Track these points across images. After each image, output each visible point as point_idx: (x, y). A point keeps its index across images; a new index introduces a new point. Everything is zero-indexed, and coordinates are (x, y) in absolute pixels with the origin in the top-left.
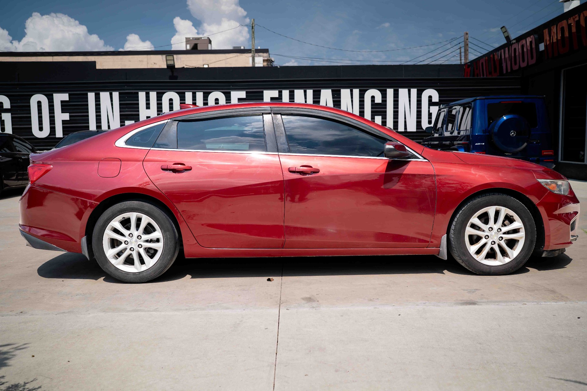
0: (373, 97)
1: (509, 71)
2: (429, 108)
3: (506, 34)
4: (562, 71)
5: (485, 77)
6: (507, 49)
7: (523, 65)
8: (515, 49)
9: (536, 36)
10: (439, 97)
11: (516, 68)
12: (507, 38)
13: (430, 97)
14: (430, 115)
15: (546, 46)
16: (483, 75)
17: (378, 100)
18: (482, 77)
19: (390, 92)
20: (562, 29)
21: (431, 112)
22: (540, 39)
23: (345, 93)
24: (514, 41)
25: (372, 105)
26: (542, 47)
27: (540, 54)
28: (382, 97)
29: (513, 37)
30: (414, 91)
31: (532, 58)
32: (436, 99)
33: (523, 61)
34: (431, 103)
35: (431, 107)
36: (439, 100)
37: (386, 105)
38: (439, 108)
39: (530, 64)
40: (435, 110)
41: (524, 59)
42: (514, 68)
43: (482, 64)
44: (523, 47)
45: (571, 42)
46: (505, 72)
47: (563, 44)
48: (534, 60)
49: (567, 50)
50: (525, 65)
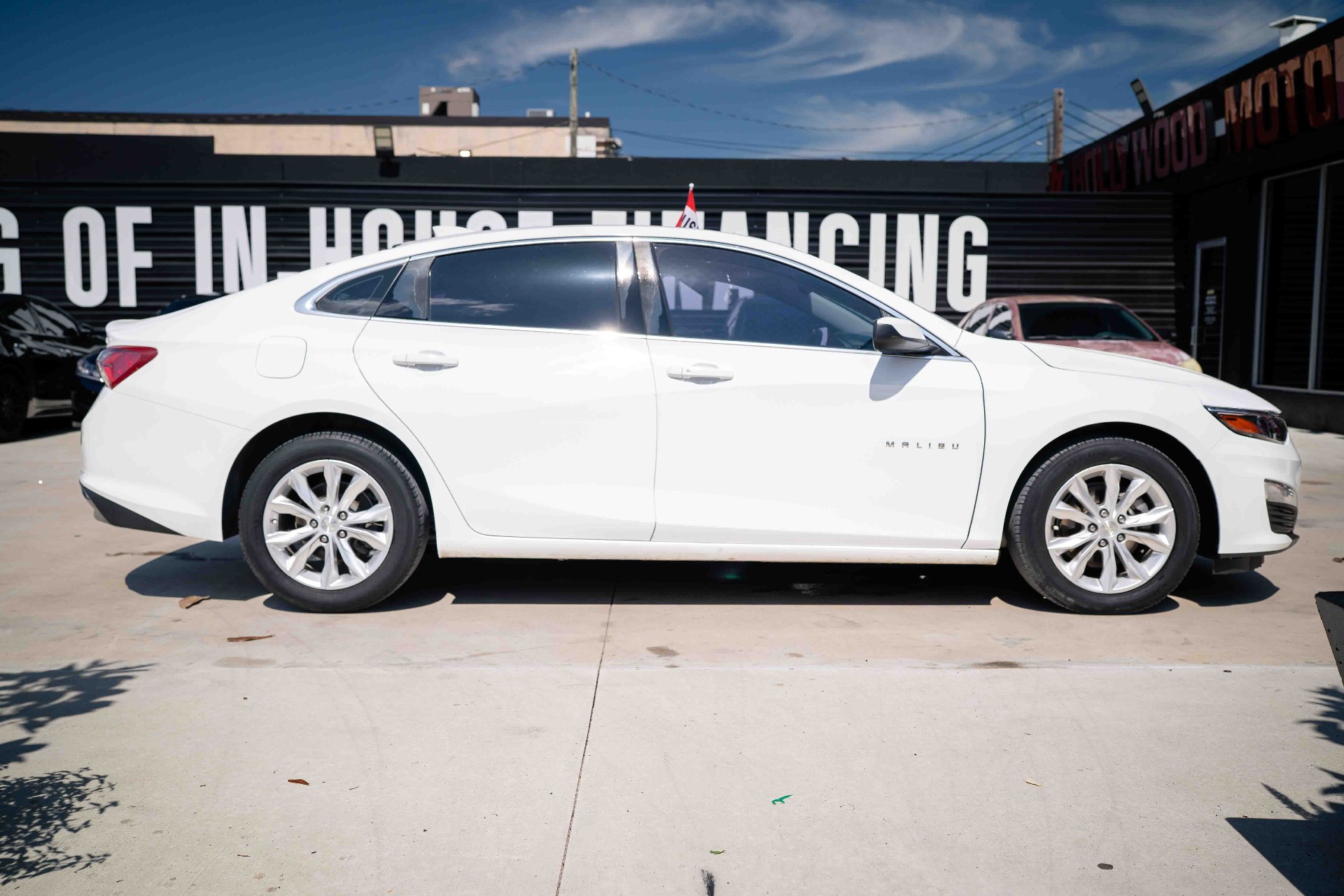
0: (839, 233)
1: (1148, 177)
2: (965, 259)
3: (1142, 98)
4: (1265, 183)
5: (1095, 192)
6: (1144, 130)
7: (1180, 167)
8: (1162, 132)
9: (1209, 104)
10: (990, 235)
11: (1163, 172)
12: (1145, 105)
13: (968, 235)
14: (967, 275)
15: (1229, 126)
16: (1092, 190)
17: (852, 238)
18: (1088, 192)
19: (878, 222)
20: (1266, 88)
21: (969, 268)
22: (1217, 111)
23: (776, 221)
24: (1161, 114)
25: (837, 249)
26: (1220, 128)
27: (1219, 146)
28: (861, 233)
29: (1156, 104)
30: (932, 221)
31: (1199, 152)
32: (981, 238)
33: (1180, 158)
34: (970, 249)
35: (970, 257)
36: (990, 242)
37: (867, 249)
38: (989, 259)
39: (1194, 164)
40: (979, 265)
41: (1180, 154)
42: (1160, 173)
43: (1090, 162)
44: (1179, 126)
45: (1283, 116)
46: (1138, 179)
47: (1267, 123)
48: (1203, 157)
49: (1275, 131)
50: (1183, 165)
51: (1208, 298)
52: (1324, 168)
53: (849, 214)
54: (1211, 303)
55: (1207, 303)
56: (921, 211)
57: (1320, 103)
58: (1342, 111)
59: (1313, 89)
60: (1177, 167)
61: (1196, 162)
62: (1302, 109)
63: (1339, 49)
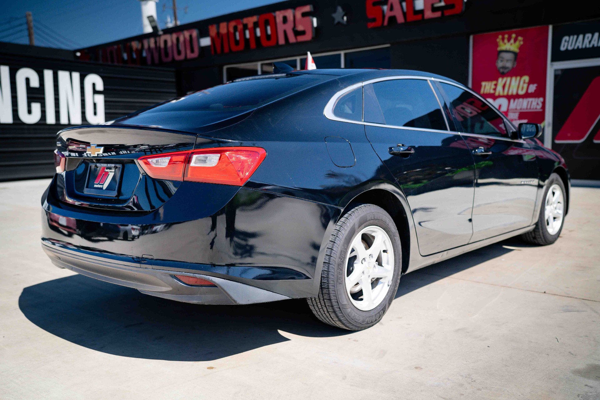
0: (28, 80)
1: (157, 62)
2: (93, 97)
3: (153, 25)
4: (225, 68)
6: (153, 38)
7: (179, 58)
8: (166, 41)
9: (198, 30)
10: (104, 85)
11: (167, 60)
12: (155, 28)
13: (94, 85)
14: (95, 105)
15: (213, 40)
17: (35, 83)
19: (48, 74)
20: (236, 27)
21: (96, 101)
22: (203, 34)
24: (161, 33)
25: (27, 90)
27: (203, 49)
28: (39, 81)
30: (76, 76)
31: (192, 51)
32: (100, 86)
34: (95, 92)
35: (96, 96)
36: (105, 89)
37: (44, 90)
38: (105, 97)
39: (188, 57)
40: (100, 99)
41: (179, 53)
42: (165, 60)
43: (111, 53)
44: (178, 39)
45: (247, 41)
46: (149, 62)
47: (237, 42)
48: (196, 55)
49: (241, 47)
50: (182, 57)
52: (259, 64)
53: (33, 70)
56: (70, 69)
57: (268, 37)
58: (282, 41)
59: (264, 31)
60: (177, 58)
61: (190, 55)
62: (258, 39)
63: (279, 16)
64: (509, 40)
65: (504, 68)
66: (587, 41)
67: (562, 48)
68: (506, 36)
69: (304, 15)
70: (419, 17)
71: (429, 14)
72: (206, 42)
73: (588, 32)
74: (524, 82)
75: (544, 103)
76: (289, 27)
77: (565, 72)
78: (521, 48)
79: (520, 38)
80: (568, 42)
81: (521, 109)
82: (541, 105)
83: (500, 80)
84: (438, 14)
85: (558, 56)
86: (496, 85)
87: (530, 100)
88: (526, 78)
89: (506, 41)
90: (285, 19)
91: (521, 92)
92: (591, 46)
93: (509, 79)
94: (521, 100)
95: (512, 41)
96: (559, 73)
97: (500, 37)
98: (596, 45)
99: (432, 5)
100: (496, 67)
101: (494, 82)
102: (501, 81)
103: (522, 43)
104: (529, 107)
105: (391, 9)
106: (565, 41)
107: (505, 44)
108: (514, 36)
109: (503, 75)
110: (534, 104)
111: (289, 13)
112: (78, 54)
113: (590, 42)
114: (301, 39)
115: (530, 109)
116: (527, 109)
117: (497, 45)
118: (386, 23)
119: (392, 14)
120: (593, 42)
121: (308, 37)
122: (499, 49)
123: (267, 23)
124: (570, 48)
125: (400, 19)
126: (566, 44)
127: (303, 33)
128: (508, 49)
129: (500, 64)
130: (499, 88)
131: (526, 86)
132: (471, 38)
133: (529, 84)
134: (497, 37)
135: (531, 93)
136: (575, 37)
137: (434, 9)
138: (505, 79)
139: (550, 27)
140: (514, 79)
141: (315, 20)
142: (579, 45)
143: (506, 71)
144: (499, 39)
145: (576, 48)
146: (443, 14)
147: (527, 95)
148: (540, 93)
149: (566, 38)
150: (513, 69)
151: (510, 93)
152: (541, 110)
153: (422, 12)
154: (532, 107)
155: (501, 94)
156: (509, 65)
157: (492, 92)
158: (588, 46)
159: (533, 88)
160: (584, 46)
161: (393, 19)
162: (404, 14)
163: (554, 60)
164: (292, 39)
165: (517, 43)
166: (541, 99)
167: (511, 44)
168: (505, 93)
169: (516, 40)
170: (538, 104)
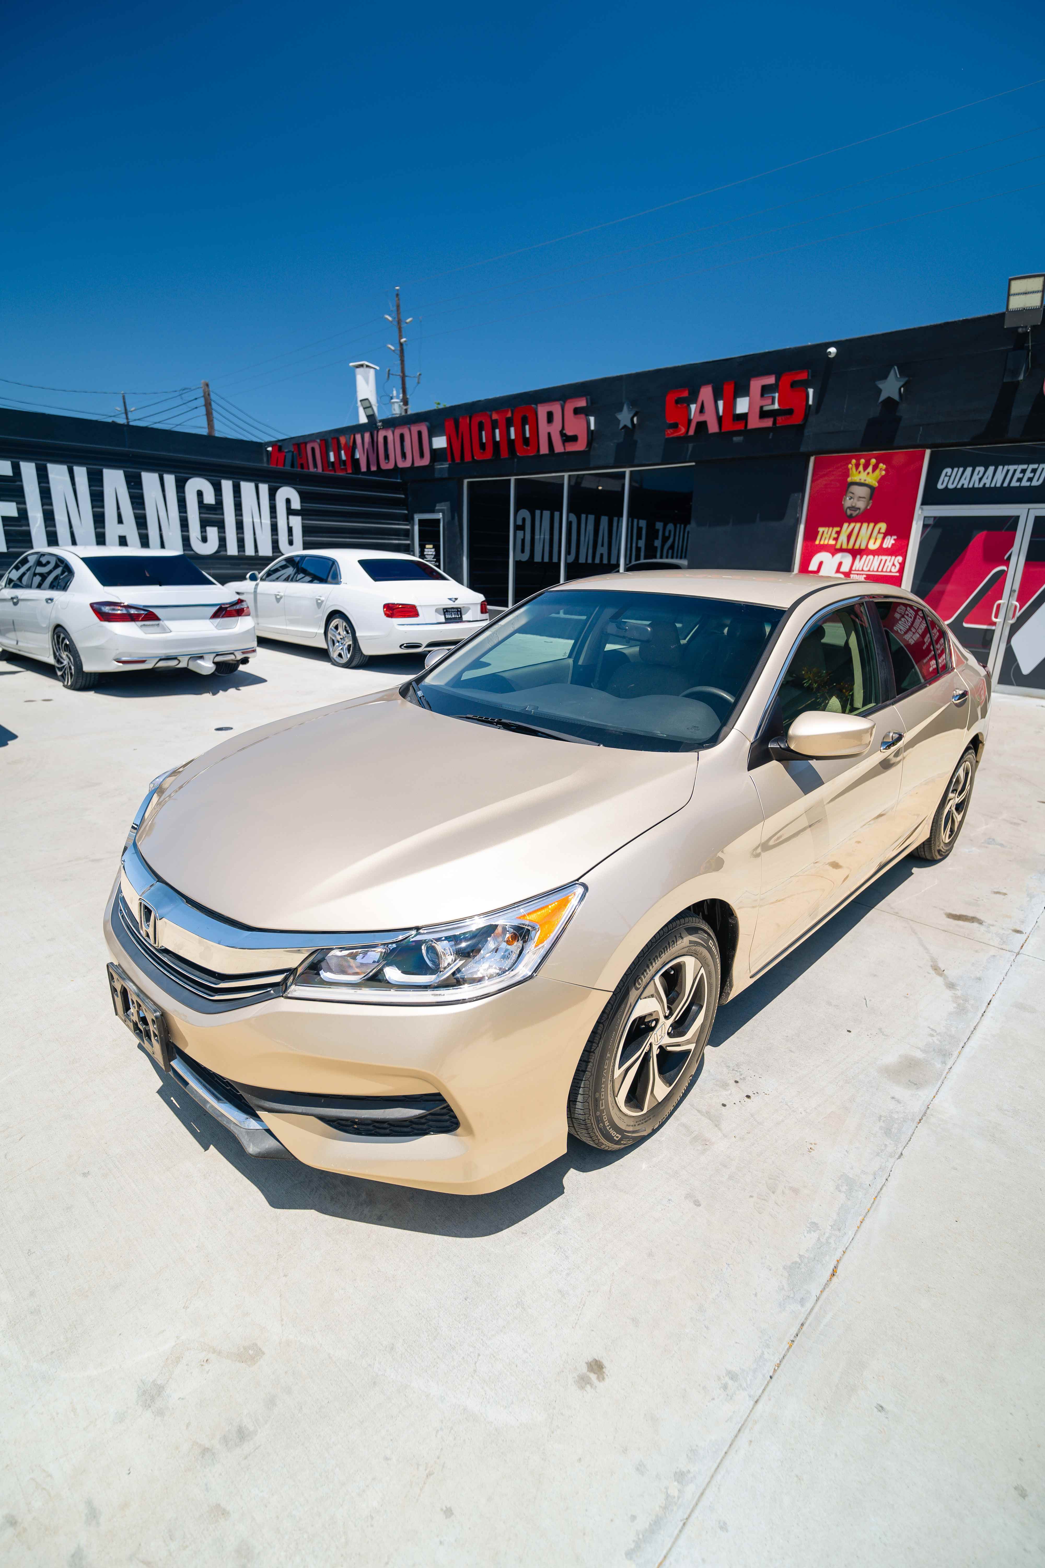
0: (200, 494)
1: (374, 468)
2: (288, 519)
3: (370, 412)
4: (466, 481)
6: (371, 432)
7: (404, 464)
8: (386, 437)
9: (430, 424)
10: (301, 502)
11: (388, 466)
12: (371, 415)
13: (288, 501)
14: (290, 530)
15: (448, 443)
17: (209, 498)
19: (227, 486)
21: (291, 525)
22: (437, 430)
23: (149, 479)
24: (381, 424)
25: (200, 508)
27: (436, 454)
28: (216, 495)
29: (380, 416)
30: (264, 488)
31: (422, 455)
32: (296, 505)
33: (403, 459)
34: (290, 512)
35: (291, 517)
36: (302, 507)
37: (222, 508)
38: (303, 519)
39: (416, 465)
40: (296, 522)
41: (404, 455)
42: (385, 466)
43: (313, 449)
44: (402, 437)
45: (496, 444)
46: (364, 468)
47: (483, 446)
48: (426, 461)
49: (488, 455)
50: (408, 464)
51: (426, 550)
52: (513, 479)
53: (208, 480)
54: (431, 553)
55: (425, 553)
56: (257, 480)
57: (526, 441)
58: (544, 450)
59: (521, 432)
60: (401, 464)
61: (419, 463)
62: (511, 443)
63: (542, 411)
64: (866, 467)
65: (853, 508)
66: (976, 477)
67: (940, 486)
68: (862, 461)
69: (577, 411)
70: (740, 426)
71: (754, 423)
72: (440, 442)
73: (980, 465)
74: (879, 532)
75: (902, 565)
76: (555, 429)
77: (940, 522)
78: (881, 481)
79: (882, 466)
80: (950, 476)
81: (869, 571)
82: (898, 566)
83: (846, 525)
84: (768, 423)
85: (933, 497)
86: (838, 533)
87: (884, 558)
88: (883, 526)
89: (861, 468)
90: (550, 417)
91: (873, 546)
92: (981, 485)
93: (858, 525)
94: (871, 557)
95: (870, 469)
96: (931, 522)
97: (854, 461)
98: (987, 485)
99: (761, 407)
100: (842, 505)
101: (838, 529)
102: (846, 528)
103: (883, 473)
104: (880, 569)
105: (702, 410)
106: (946, 475)
107: (860, 472)
108: (873, 461)
109: (851, 519)
110: (889, 564)
111: (556, 408)
112: (270, 449)
113: (980, 479)
114: (572, 448)
115: (882, 571)
116: (877, 571)
117: (847, 474)
118: (691, 432)
119: (702, 419)
120: (984, 480)
121: (580, 446)
122: (849, 480)
123: (524, 421)
124: (950, 486)
125: (713, 428)
126: (947, 478)
127: (574, 439)
128: (862, 481)
129: (847, 502)
130: (843, 537)
131: (881, 536)
132: (812, 459)
133: (885, 535)
134: (850, 463)
135: (887, 549)
136: (961, 469)
137: (764, 414)
138: (852, 525)
139: (928, 452)
140: (865, 525)
141: (592, 419)
142: (965, 483)
143: (855, 514)
144: (851, 467)
145: (959, 486)
146: (774, 423)
147: (881, 551)
148: (900, 550)
149: (948, 470)
150: (866, 511)
151: (857, 547)
152: (898, 574)
153: (744, 417)
154: (884, 570)
155: (844, 546)
156: (861, 505)
157: (832, 542)
158: (976, 486)
159: (889, 542)
160: (971, 486)
161: (702, 426)
162: (720, 419)
163: (924, 503)
164: (559, 448)
165: (877, 471)
166: (900, 559)
167: (868, 473)
168: (850, 546)
169: (875, 468)
170: (893, 565)
